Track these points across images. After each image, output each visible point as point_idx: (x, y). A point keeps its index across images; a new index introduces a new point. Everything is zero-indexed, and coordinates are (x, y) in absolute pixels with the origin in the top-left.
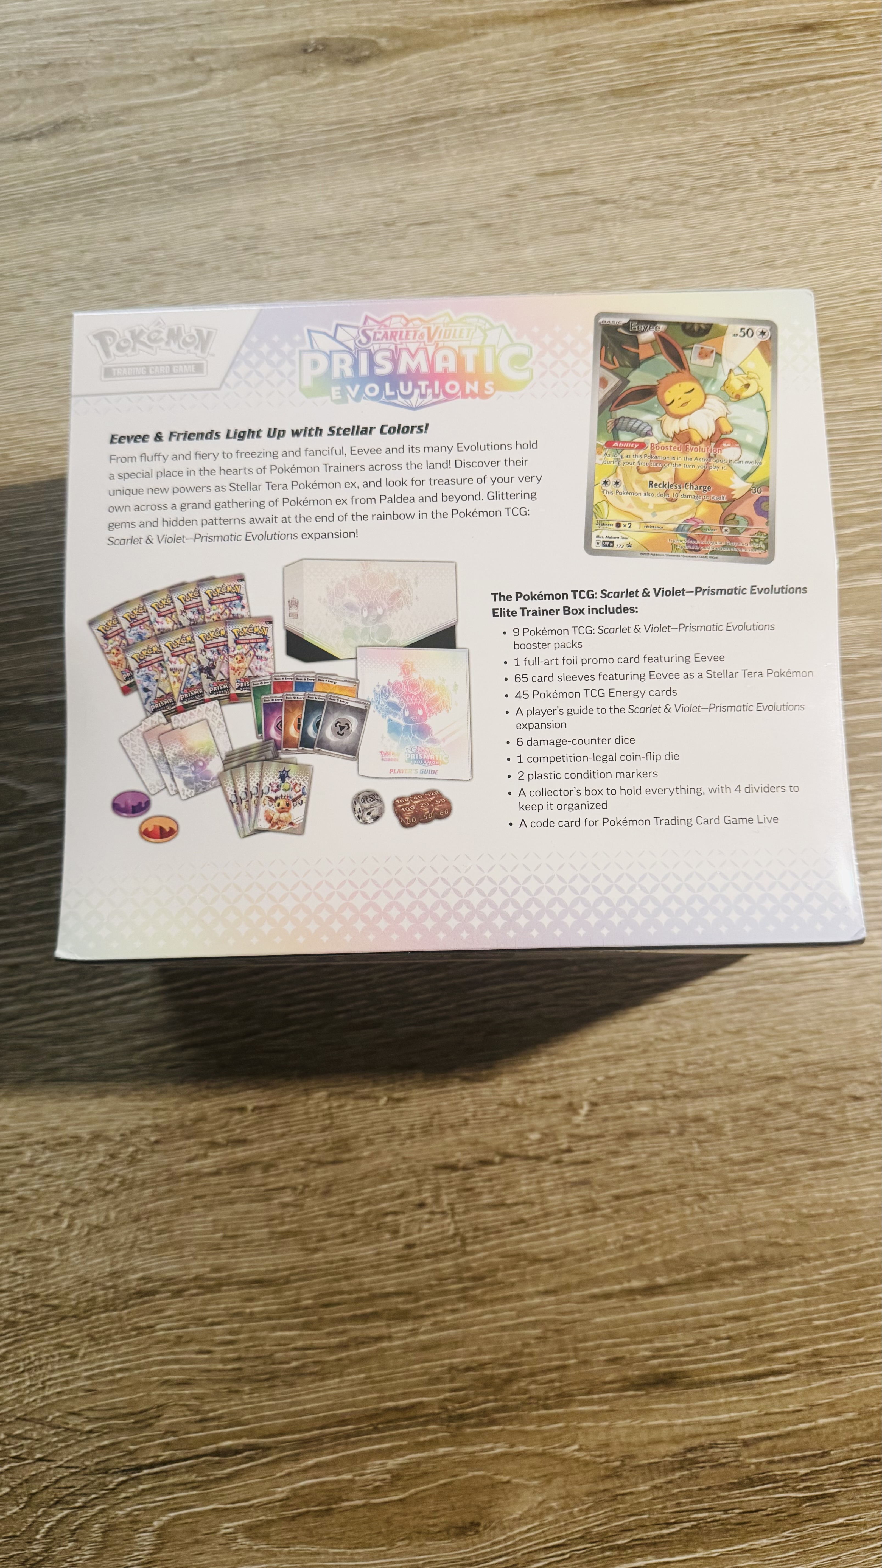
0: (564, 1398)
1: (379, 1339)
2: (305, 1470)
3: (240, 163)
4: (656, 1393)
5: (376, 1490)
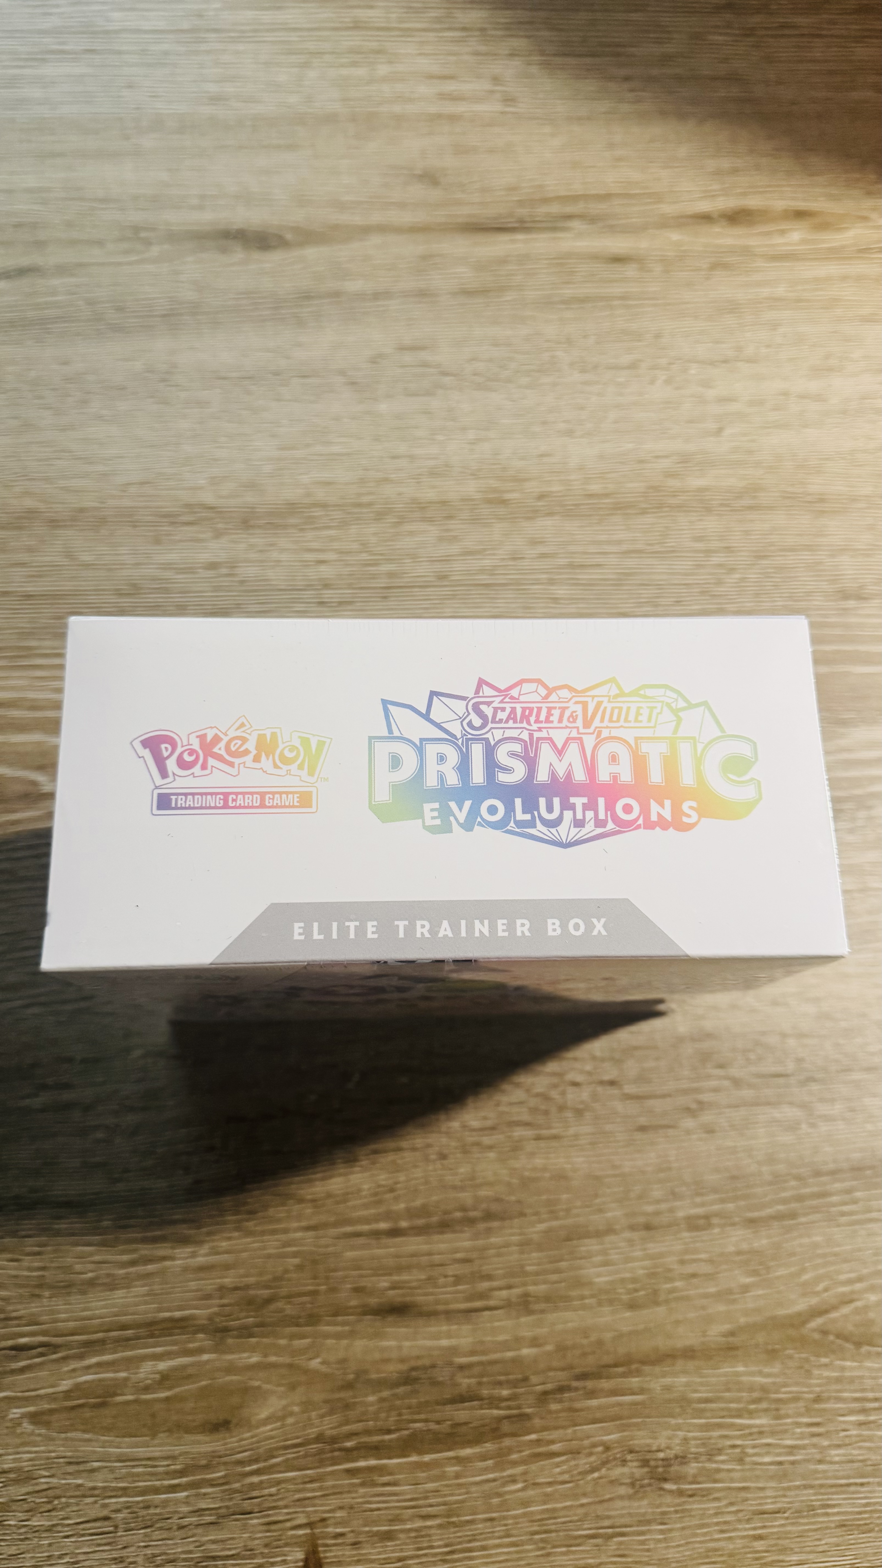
0: (313, 1319)
1: (164, 1258)
2: (88, 1367)
3: (164, 316)
4: (390, 1319)
5: (147, 1389)
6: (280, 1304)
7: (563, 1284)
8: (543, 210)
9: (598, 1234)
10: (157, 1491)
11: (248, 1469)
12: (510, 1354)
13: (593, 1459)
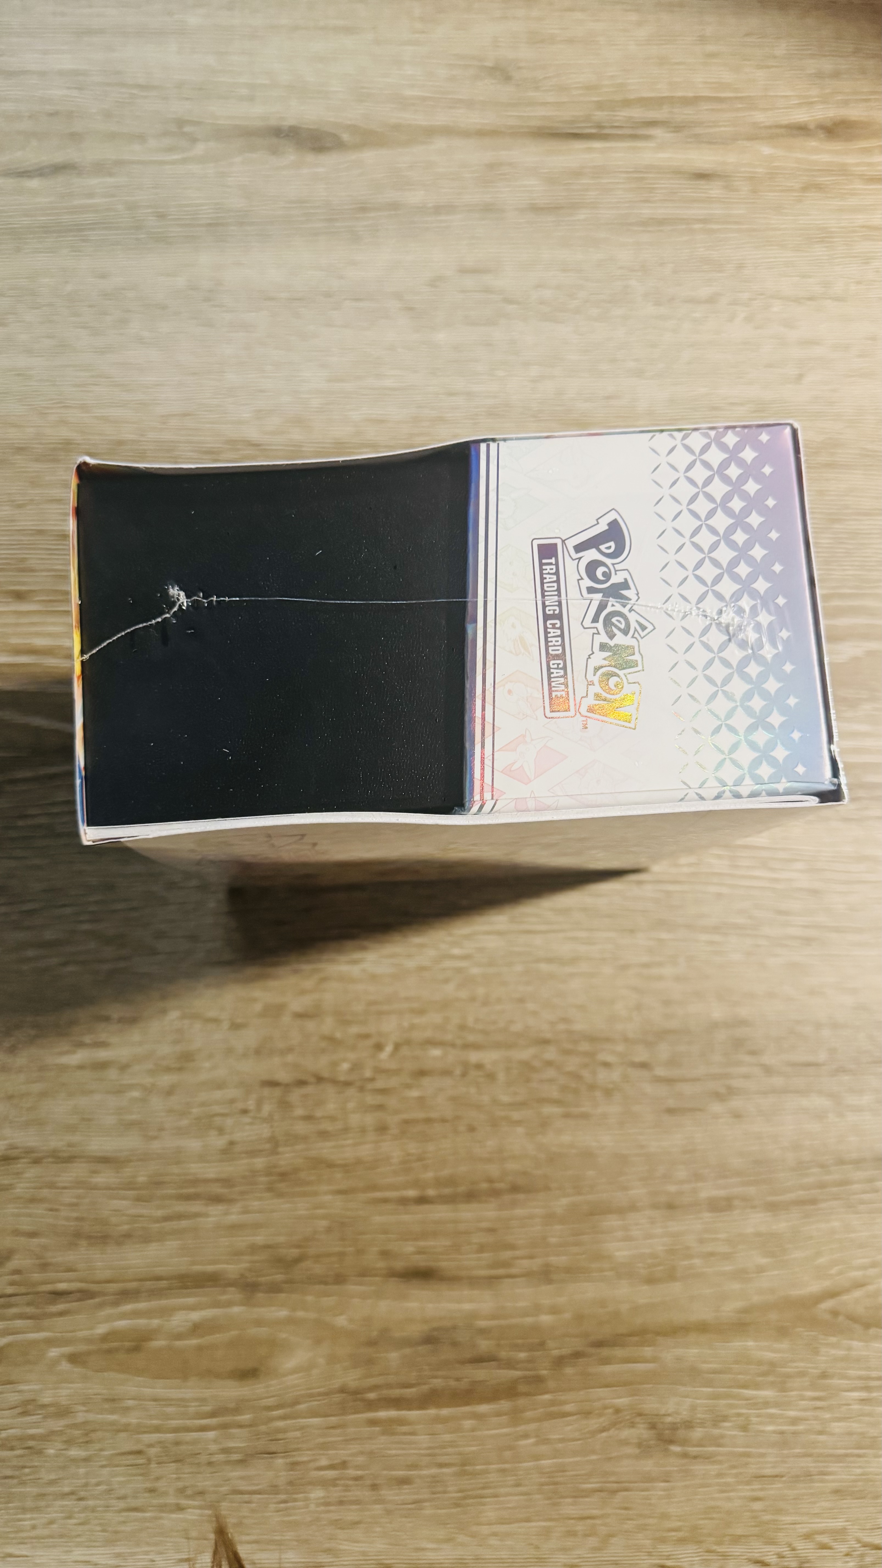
0: (340, 1279)
1: (198, 1215)
2: (124, 1314)
4: (416, 1282)
5: (179, 1336)
6: (308, 1264)
7: (584, 1256)
9: (621, 1211)
10: (188, 1429)
11: (276, 1413)
12: (529, 1320)
13: (602, 1420)
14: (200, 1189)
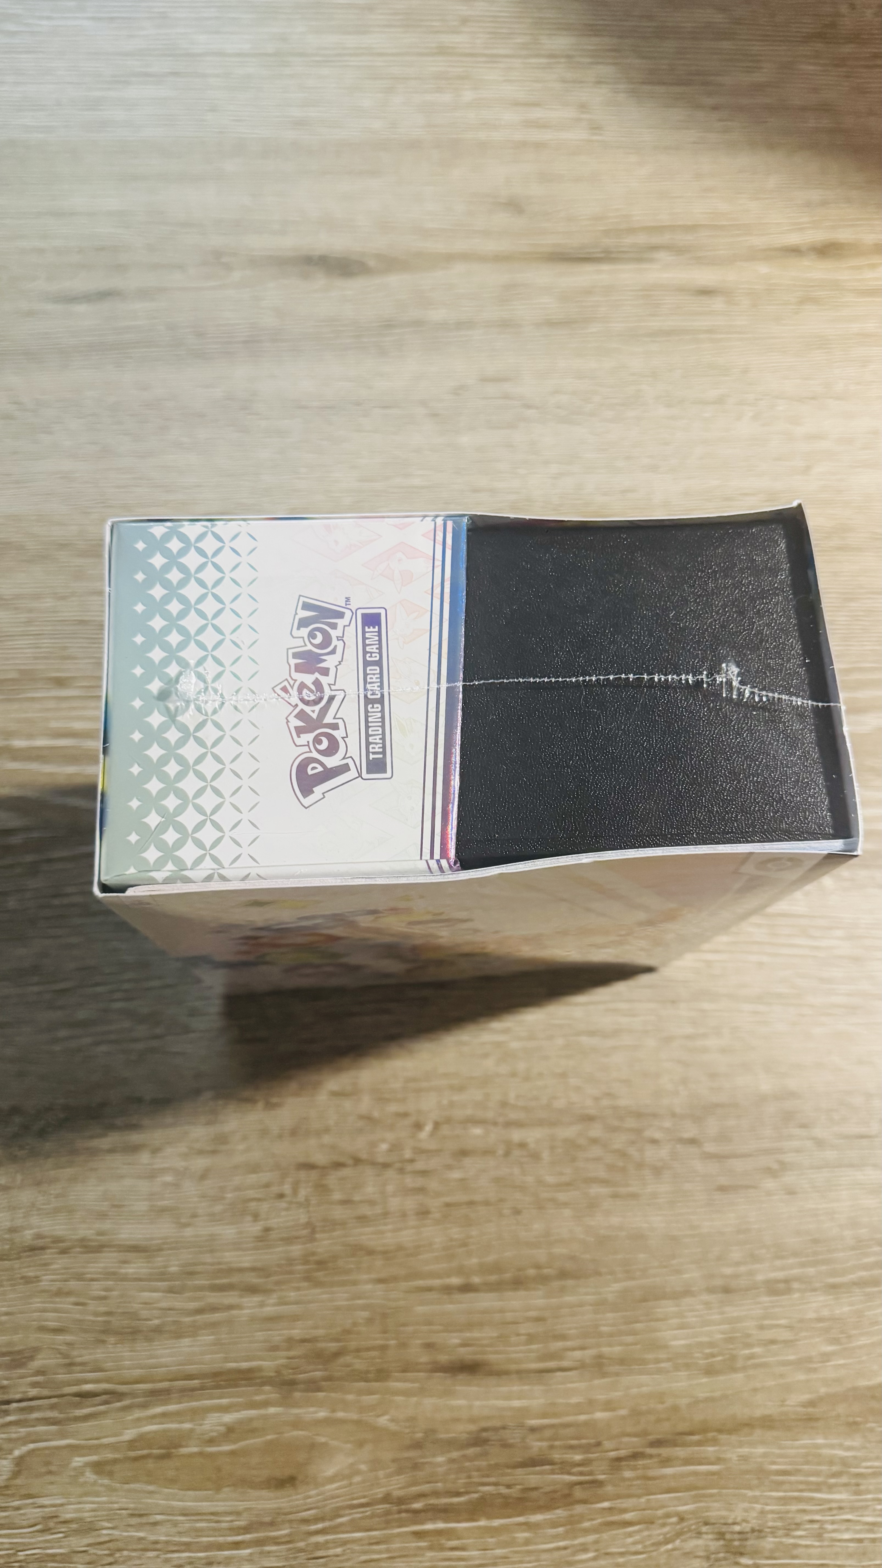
0: (382, 1375)
1: (230, 1307)
2: (154, 1417)
3: (245, 342)
4: (461, 1377)
5: (211, 1441)
6: (348, 1359)
7: (638, 1346)
8: (629, 240)
9: (677, 1296)
10: (220, 1547)
11: (313, 1527)
12: (583, 1418)
13: (666, 1529)
14: (235, 1279)
